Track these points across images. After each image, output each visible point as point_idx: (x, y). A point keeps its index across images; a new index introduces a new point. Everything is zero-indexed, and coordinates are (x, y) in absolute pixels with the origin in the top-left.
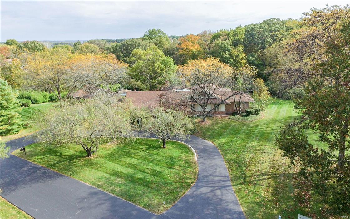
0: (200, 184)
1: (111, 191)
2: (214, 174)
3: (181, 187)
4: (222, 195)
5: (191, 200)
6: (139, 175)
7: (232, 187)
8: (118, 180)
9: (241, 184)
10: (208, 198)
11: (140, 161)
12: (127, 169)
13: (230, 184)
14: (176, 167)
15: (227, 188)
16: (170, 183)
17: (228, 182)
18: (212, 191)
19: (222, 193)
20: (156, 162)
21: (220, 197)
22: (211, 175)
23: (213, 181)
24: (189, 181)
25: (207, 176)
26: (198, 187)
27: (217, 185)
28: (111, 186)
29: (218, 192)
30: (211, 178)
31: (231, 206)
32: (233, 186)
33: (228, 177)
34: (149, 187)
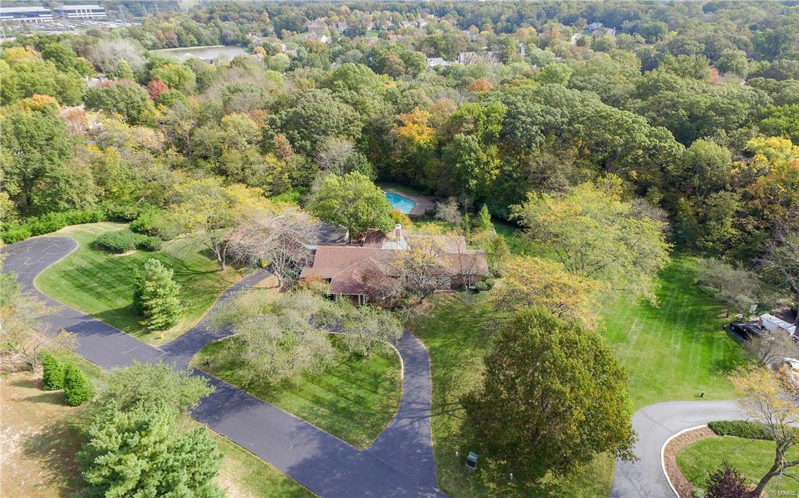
0: (401, 414)
1: (318, 424)
2: (417, 401)
3: (383, 419)
4: (419, 428)
5: (391, 434)
6: (342, 404)
7: (430, 418)
8: (321, 409)
9: (438, 414)
10: (406, 431)
11: (342, 381)
12: (328, 393)
13: (428, 414)
14: (380, 390)
15: (426, 419)
16: (374, 414)
17: (428, 412)
18: (411, 423)
19: (419, 425)
20: (359, 382)
21: (417, 430)
22: (413, 402)
23: (414, 409)
24: (392, 410)
25: (410, 403)
26: (399, 418)
27: (417, 415)
28: (316, 418)
29: (416, 424)
30: (413, 406)
31: (425, 441)
32: (431, 416)
33: (429, 404)
34: (352, 420)
